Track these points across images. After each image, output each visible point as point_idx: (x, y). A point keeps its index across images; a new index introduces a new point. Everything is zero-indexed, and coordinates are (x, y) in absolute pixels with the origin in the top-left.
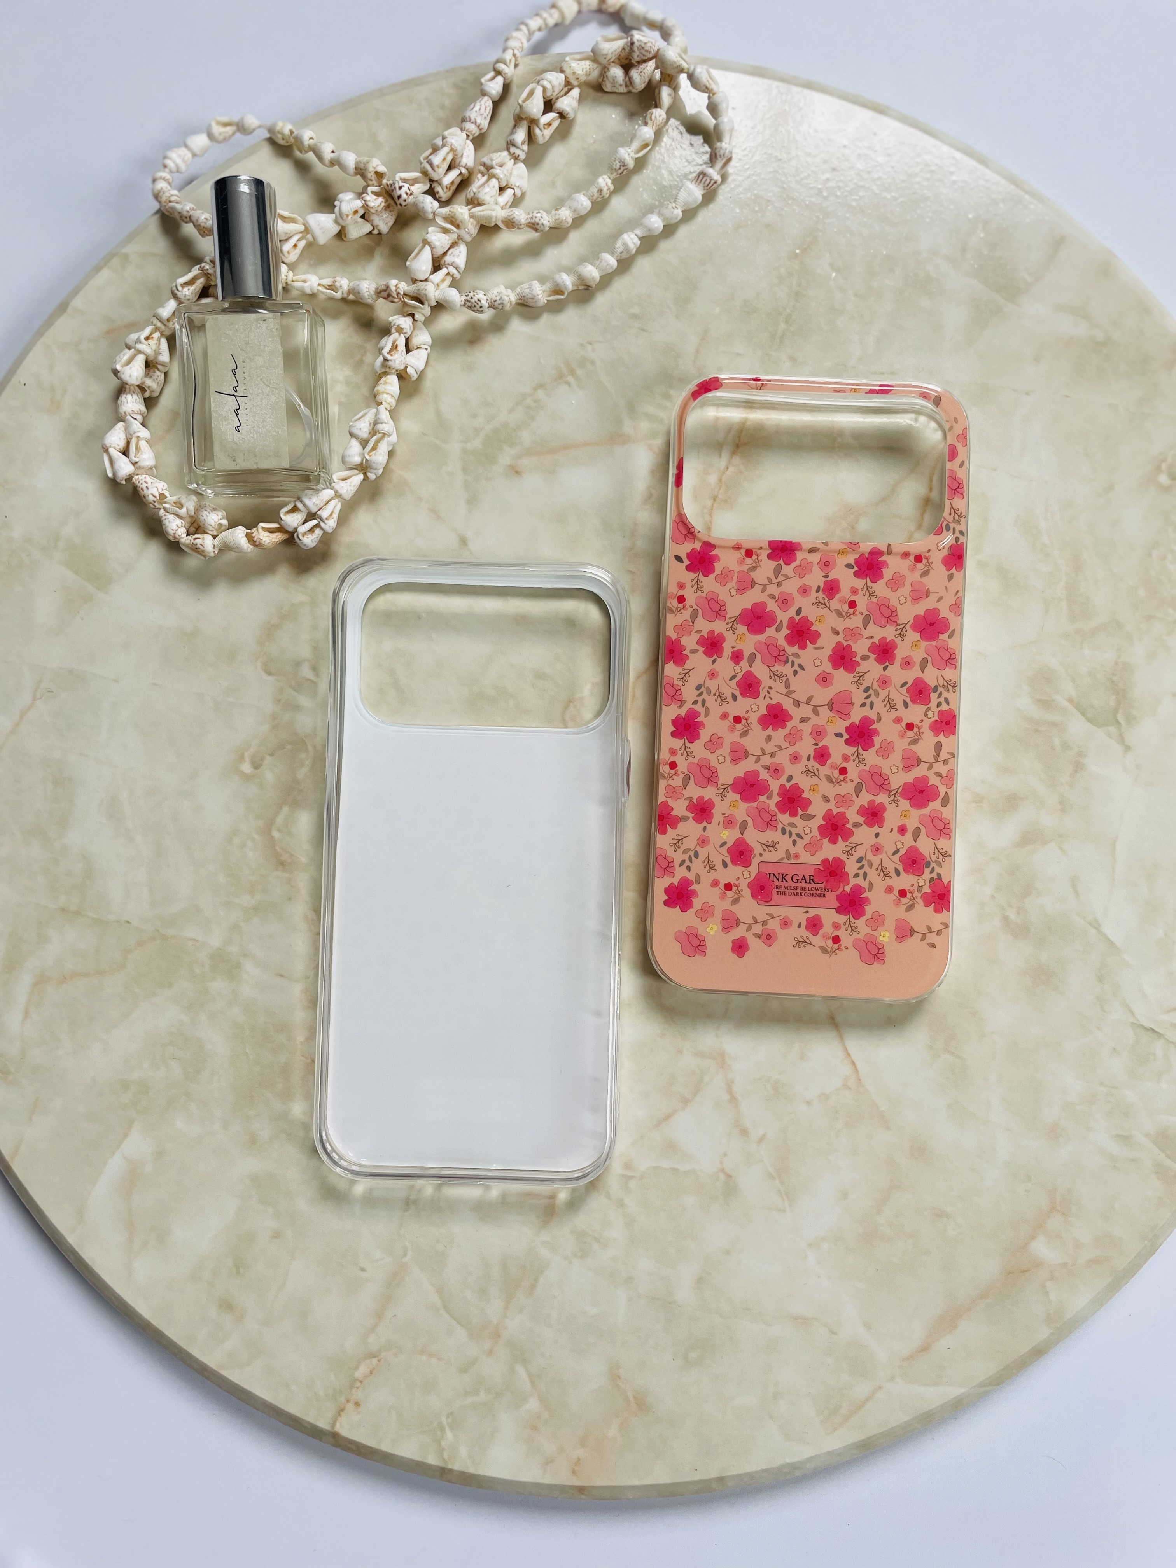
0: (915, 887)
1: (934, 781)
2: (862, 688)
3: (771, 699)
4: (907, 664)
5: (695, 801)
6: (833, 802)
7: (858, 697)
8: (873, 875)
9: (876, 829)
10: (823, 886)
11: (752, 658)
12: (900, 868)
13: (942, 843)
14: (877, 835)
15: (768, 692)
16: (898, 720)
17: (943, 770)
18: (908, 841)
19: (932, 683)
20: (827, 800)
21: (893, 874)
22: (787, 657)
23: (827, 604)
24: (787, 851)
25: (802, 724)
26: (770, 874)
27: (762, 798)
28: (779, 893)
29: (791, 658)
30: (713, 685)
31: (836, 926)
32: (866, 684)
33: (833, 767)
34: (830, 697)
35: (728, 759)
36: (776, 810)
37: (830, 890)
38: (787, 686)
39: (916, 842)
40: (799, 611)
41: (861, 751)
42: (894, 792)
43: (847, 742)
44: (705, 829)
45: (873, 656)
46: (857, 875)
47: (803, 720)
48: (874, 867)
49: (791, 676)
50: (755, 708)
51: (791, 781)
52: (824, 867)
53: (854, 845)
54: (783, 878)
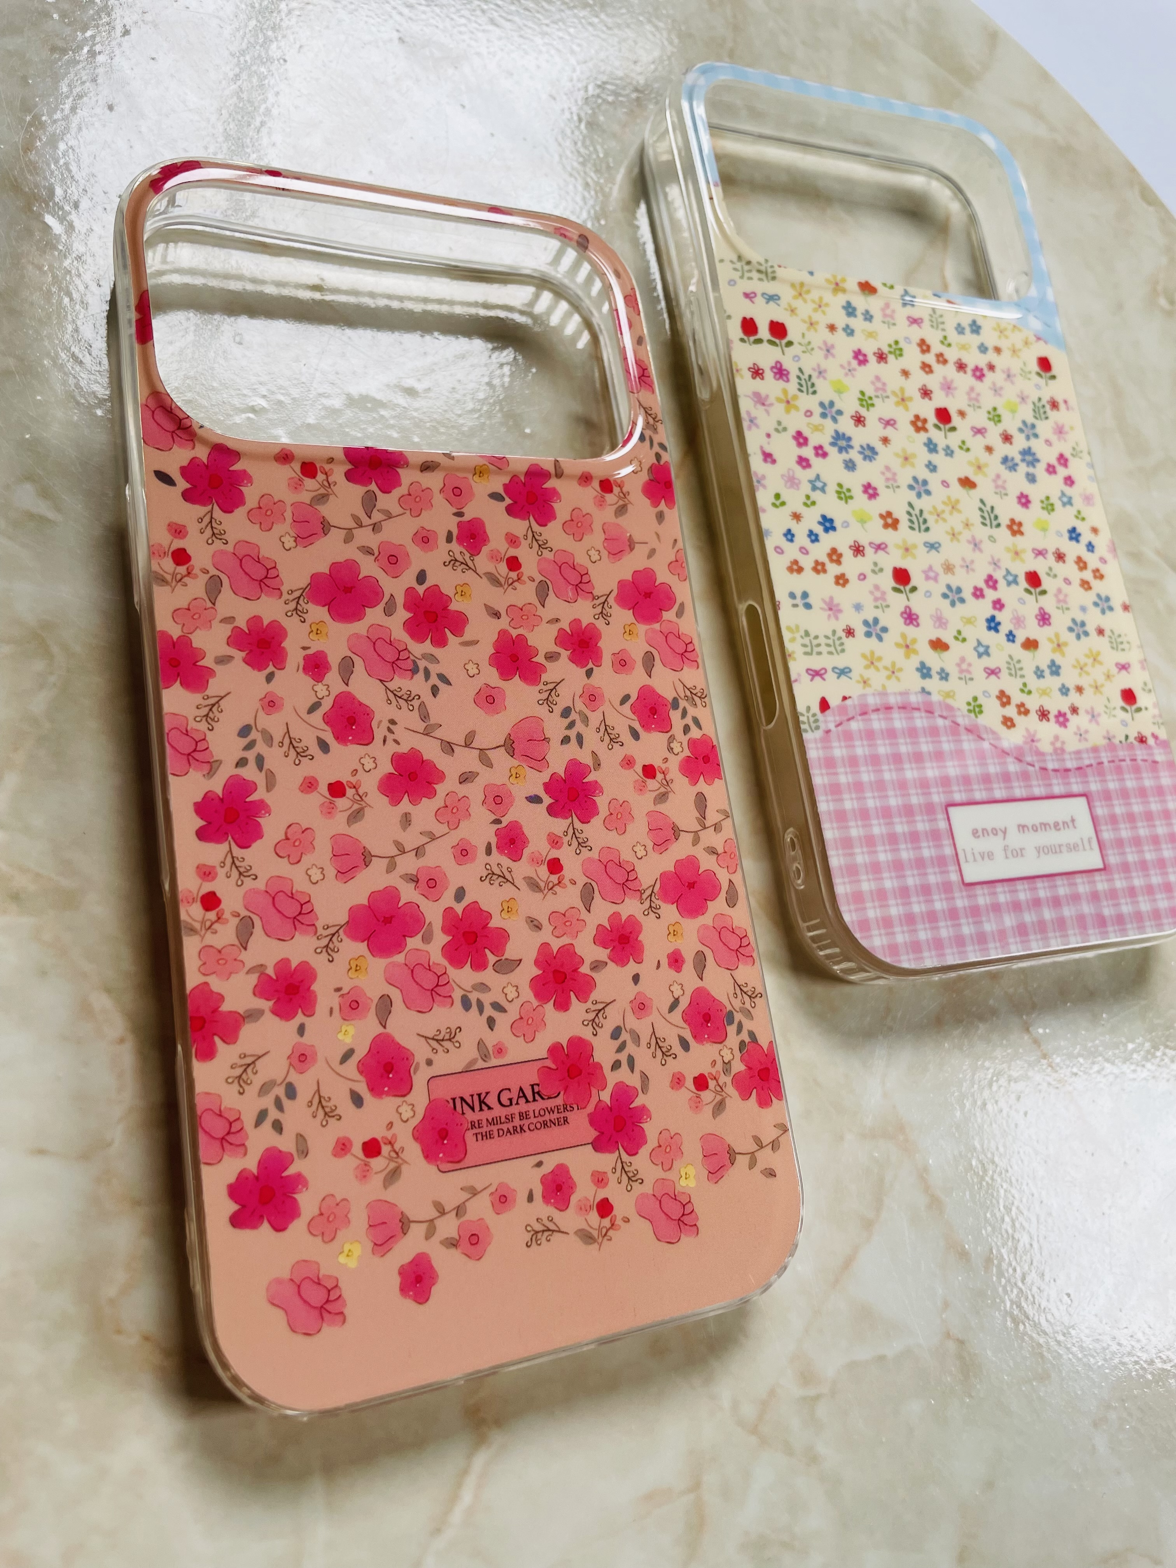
0: (719, 1066)
1: (707, 863)
2: (558, 710)
3: (397, 742)
4: (622, 663)
5: (271, 972)
6: (547, 928)
7: (554, 727)
8: (643, 1058)
9: (632, 967)
11: (347, 669)
12: (687, 1035)
13: (743, 973)
14: (636, 979)
15: (389, 730)
16: (628, 762)
17: (717, 841)
18: (688, 979)
19: (668, 694)
20: (535, 925)
21: (677, 1048)
22: (414, 662)
23: (470, 563)
24: (481, 1044)
25: (464, 786)
27: (413, 943)
28: (480, 1137)
29: (422, 664)
30: (274, 724)
31: (600, 1180)
32: (563, 702)
33: (535, 860)
34: (507, 730)
35: (331, 872)
36: (445, 963)
37: (575, 1106)
38: (425, 716)
39: (702, 979)
40: (421, 577)
41: (578, 824)
42: (648, 892)
43: (552, 811)
44: (301, 1030)
45: (565, 654)
46: (616, 1065)
47: (465, 778)
48: (644, 1041)
49: (427, 696)
50: (369, 764)
51: (463, 898)
52: (554, 1062)
53: (600, 1006)
54: (482, 1102)
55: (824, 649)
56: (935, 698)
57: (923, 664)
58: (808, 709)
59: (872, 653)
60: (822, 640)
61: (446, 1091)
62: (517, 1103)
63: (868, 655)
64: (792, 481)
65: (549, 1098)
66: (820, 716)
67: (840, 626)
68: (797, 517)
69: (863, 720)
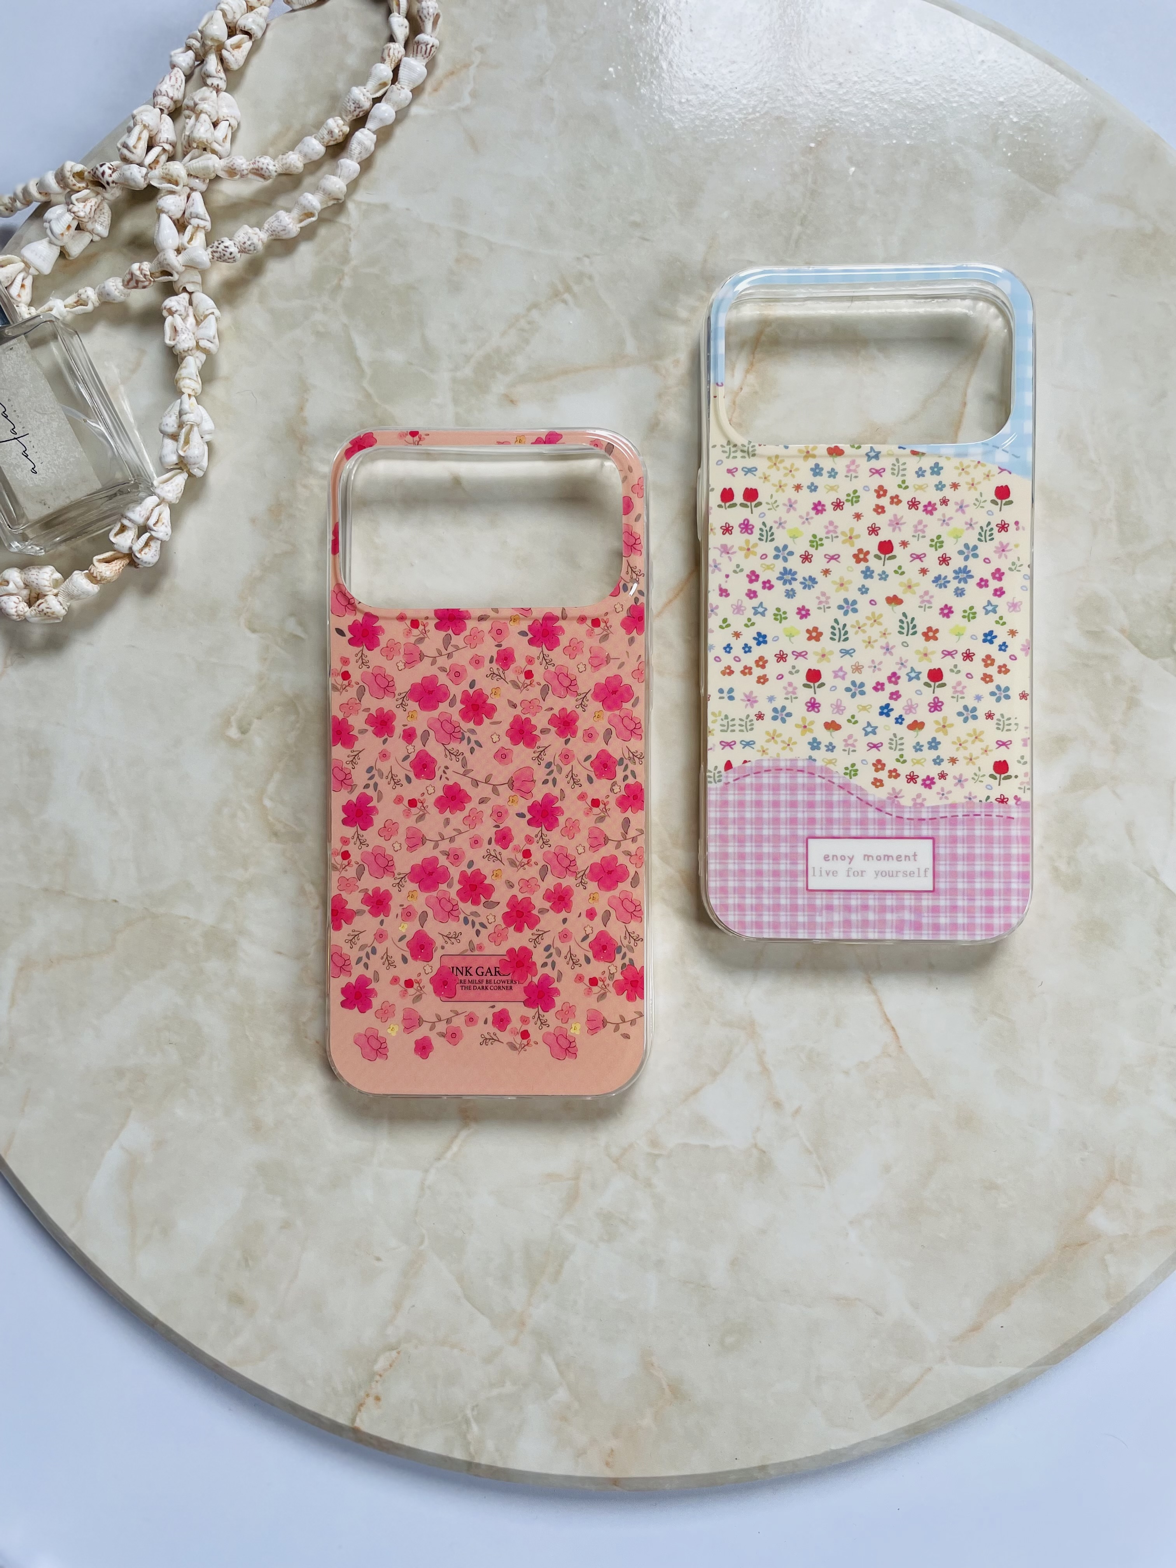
0: (607, 975)
1: (622, 860)
2: (543, 764)
3: (447, 779)
4: (590, 736)
5: (370, 893)
6: (517, 887)
7: (540, 773)
8: (562, 964)
9: (563, 914)
11: (425, 736)
12: (590, 955)
13: (633, 926)
14: (565, 921)
15: (444, 772)
16: (582, 797)
17: (632, 848)
18: (597, 925)
19: (617, 756)
20: (510, 885)
21: (582, 961)
22: (463, 733)
23: (502, 675)
24: (471, 942)
25: (481, 805)
26: (453, 968)
27: (443, 887)
28: (464, 988)
29: (467, 735)
30: (384, 766)
31: (524, 1020)
32: (547, 758)
33: (516, 850)
34: (511, 774)
35: (405, 846)
36: (457, 899)
38: (464, 765)
39: (605, 926)
40: (472, 685)
41: (545, 831)
42: (581, 874)
43: (530, 823)
44: (382, 922)
45: (553, 729)
46: (545, 965)
47: (482, 801)
48: (563, 955)
49: (467, 754)
50: (431, 790)
51: (472, 867)
52: (510, 957)
53: (540, 933)
54: (467, 971)
55: (737, 728)
56: (819, 763)
57: (815, 739)
58: (716, 768)
59: (775, 731)
60: (737, 722)
63: (771, 732)
64: (738, 609)
66: (723, 773)
67: (753, 712)
68: (737, 635)
69: (756, 777)
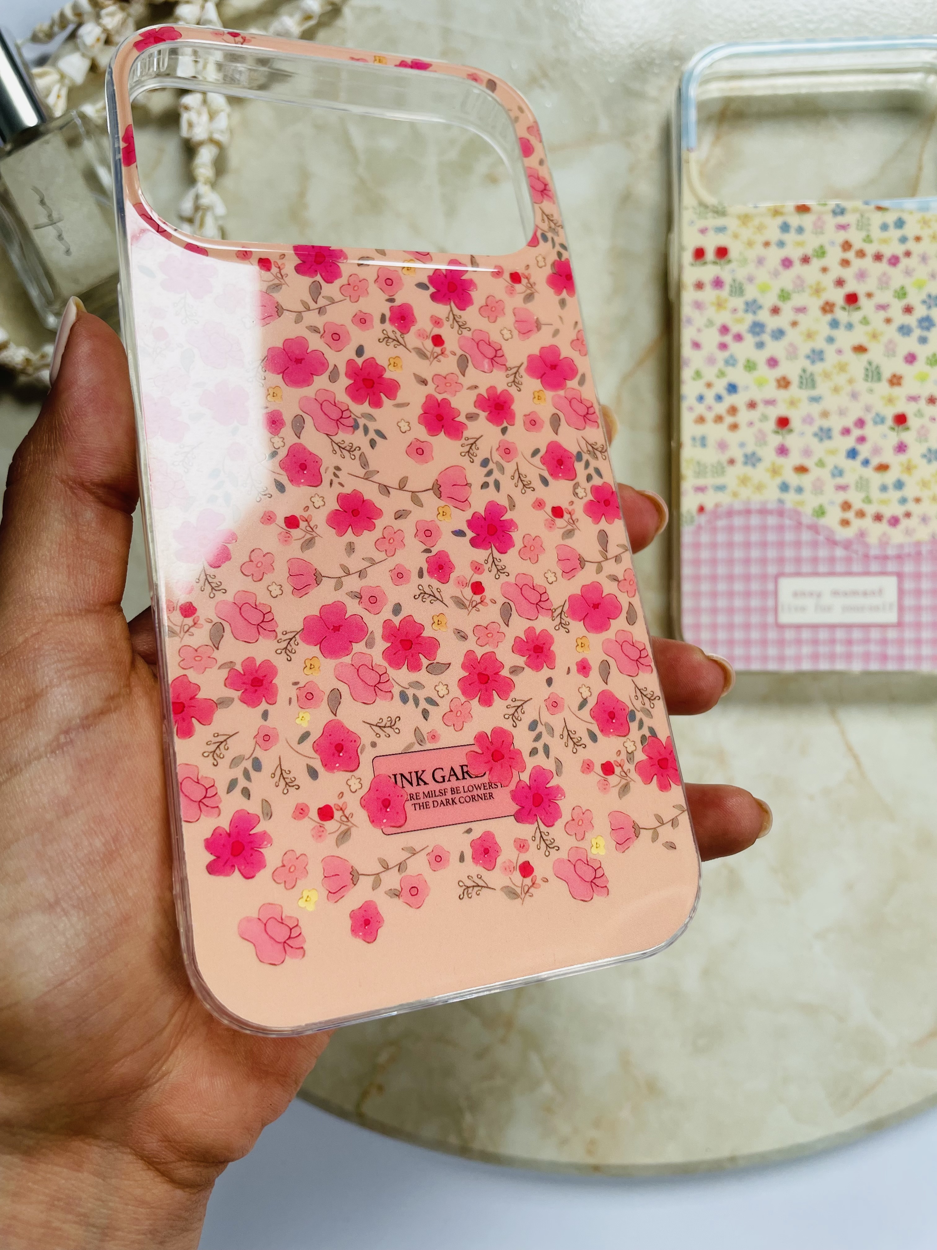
0: (624, 755)
1: (609, 588)
2: (478, 460)
3: (342, 485)
4: (533, 423)
5: (239, 667)
6: (472, 638)
7: (475, 474)
8: (558, 747)
9: (546, 672)
10: (485, 779)
11: (298, 425)
12: (595, 729)
13: (643, 679)
14: (549, 681)
15: (335, 475)
16: (539, 504)
17: (618, 570)
18: (595, 683)
19: (573, 449)
20: (462, 636)
21: (586, 740)
22: (355, 420)
23: (401, 340)
24: (417, 730)
25: (399, 521)
27: (358, 647)
28: (417, 806)
29: (361, 422)
30: (238, 468)
31: (522, 846)
32: (482, 454)
33: (461, 583)
34: (434, 476)
35: (288, 588)
36: (385, 664)
37: (499, 784)
38: (364, 464)
39: (606, 683)
40: (360, 351)
41: (496, 554)
42: (559, 611)
43: (474, 543)
44: (265, 715)
45: (483, 415)
46: (534, 752)
47: (399, 515)
48: (557, 733)
49: (366, 448)
50: (318, 502)
51: (399, 613)
52: (481, 746)
53: (519, 703)
54: (419, 778)
61: (388, 768)
62: (449, 780)
65: (477, 777)
